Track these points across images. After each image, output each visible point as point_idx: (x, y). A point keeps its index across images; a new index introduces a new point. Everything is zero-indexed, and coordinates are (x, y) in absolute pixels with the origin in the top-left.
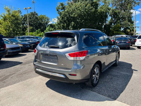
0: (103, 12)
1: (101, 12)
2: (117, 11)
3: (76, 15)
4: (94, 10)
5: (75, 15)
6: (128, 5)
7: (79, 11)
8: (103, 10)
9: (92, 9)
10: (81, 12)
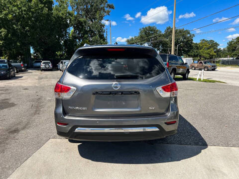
0: (62, 18)
1: (58, 17)
2: (82, 20)
3: (10, 16)
4: (46, 10)
5: (6, 15)
6: (96, 12)
7: (15, 8)
8: (60, 14)
9: (42, 8)
10: (22, 11)
